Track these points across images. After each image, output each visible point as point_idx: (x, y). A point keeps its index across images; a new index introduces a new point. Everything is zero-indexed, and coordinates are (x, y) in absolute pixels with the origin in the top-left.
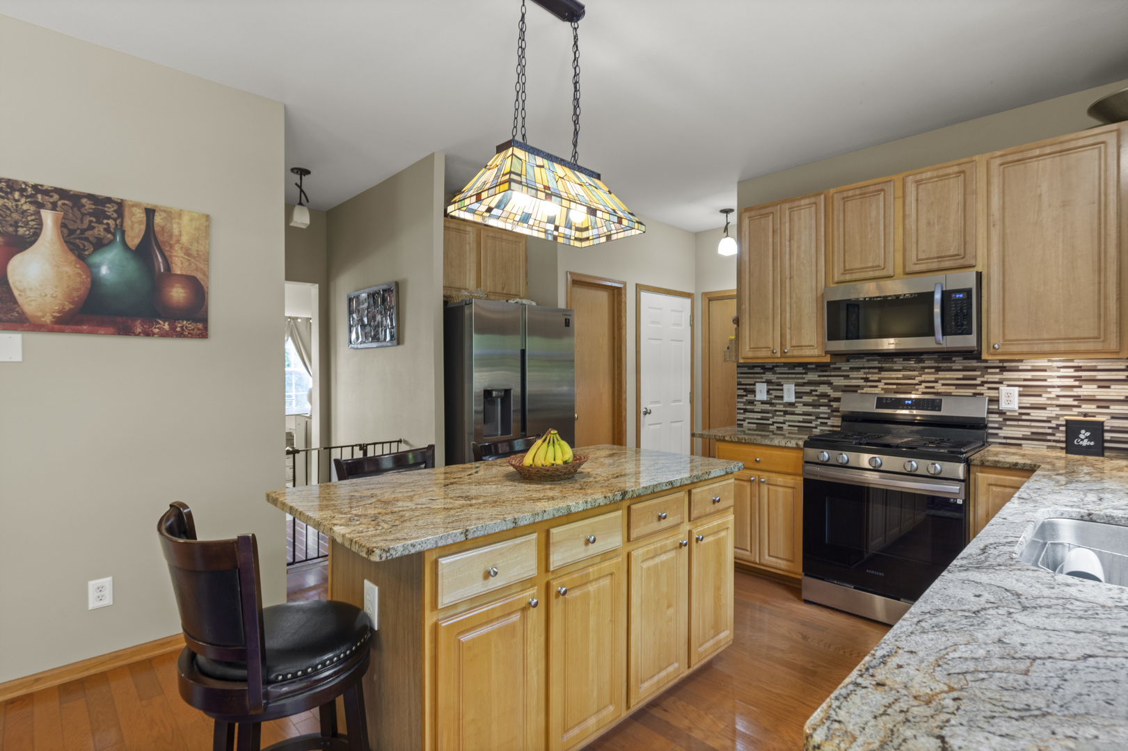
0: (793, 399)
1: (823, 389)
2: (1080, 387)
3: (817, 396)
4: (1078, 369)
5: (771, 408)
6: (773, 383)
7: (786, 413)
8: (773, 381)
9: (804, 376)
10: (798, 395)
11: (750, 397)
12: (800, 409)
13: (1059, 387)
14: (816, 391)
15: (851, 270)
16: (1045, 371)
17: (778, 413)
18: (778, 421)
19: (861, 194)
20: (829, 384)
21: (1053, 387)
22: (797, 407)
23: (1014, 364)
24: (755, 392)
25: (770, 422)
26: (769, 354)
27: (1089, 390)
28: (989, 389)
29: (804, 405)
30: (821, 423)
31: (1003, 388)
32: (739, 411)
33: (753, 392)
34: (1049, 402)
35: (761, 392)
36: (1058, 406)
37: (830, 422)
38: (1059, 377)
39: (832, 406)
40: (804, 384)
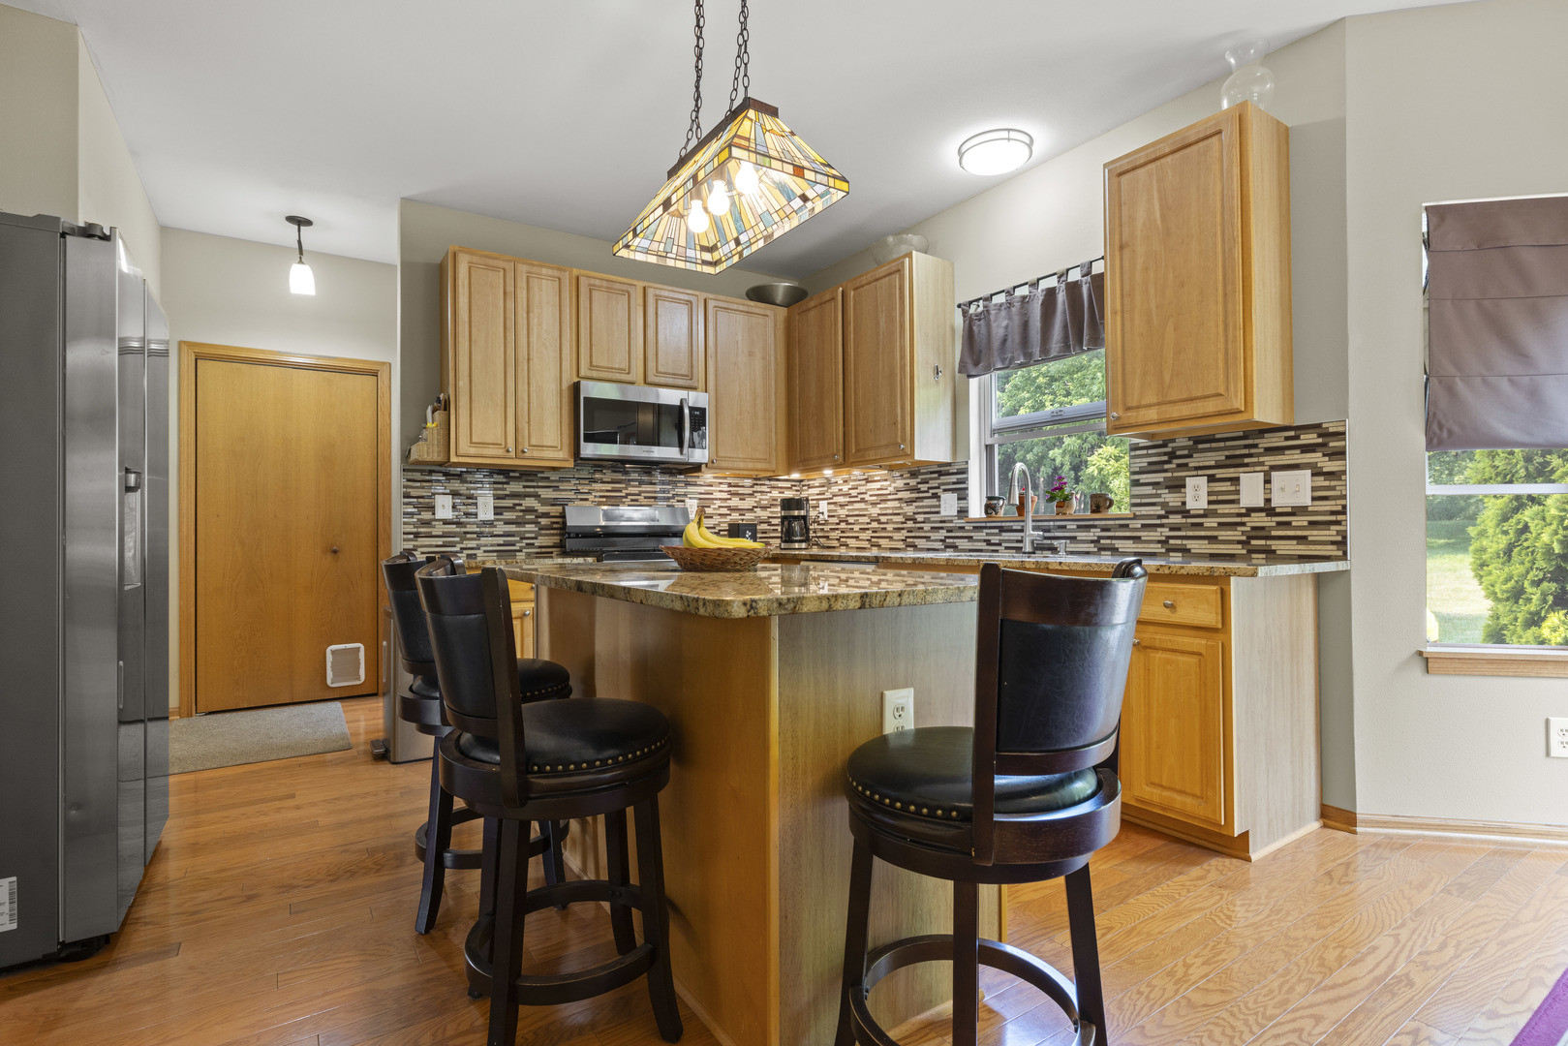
0: (491, 516)
1: (530, 502)
2: (730, 499)
3: (521, 511)
4: (730, 485)
5: (458, 530)
6: (461, 495)
7: (480, 535)
8: (461, 492)
9: (505, 486)
10: (498, 510)
11: (426, 516)
12: (501, 528)
13: (720, 499)
14: (521, 505)
15: (598, 367)
16: (712, 486)
17: (468, 536)
18: (469, 546)
19: (607, 288)
20: (537, 496)
21: (716, 499)
22: (495, 526)
23: (693, 480)
24: (434, 507)
25: (457, 549)
26: (501, 452)
27: (735, 502)
28: (678, 501)
29: (506, 523)
30: (527, 544)
31: (687, 500)
32: (406, 536)
33: (432, 508)
34: (714, 512)
35: (444, 508)
36: (720, 515)
37: (537, 543)
38: (720, 491)
39: (539, 523)
40: (504, 497)
